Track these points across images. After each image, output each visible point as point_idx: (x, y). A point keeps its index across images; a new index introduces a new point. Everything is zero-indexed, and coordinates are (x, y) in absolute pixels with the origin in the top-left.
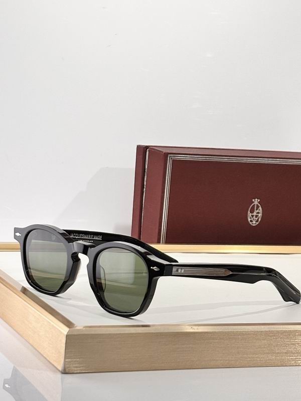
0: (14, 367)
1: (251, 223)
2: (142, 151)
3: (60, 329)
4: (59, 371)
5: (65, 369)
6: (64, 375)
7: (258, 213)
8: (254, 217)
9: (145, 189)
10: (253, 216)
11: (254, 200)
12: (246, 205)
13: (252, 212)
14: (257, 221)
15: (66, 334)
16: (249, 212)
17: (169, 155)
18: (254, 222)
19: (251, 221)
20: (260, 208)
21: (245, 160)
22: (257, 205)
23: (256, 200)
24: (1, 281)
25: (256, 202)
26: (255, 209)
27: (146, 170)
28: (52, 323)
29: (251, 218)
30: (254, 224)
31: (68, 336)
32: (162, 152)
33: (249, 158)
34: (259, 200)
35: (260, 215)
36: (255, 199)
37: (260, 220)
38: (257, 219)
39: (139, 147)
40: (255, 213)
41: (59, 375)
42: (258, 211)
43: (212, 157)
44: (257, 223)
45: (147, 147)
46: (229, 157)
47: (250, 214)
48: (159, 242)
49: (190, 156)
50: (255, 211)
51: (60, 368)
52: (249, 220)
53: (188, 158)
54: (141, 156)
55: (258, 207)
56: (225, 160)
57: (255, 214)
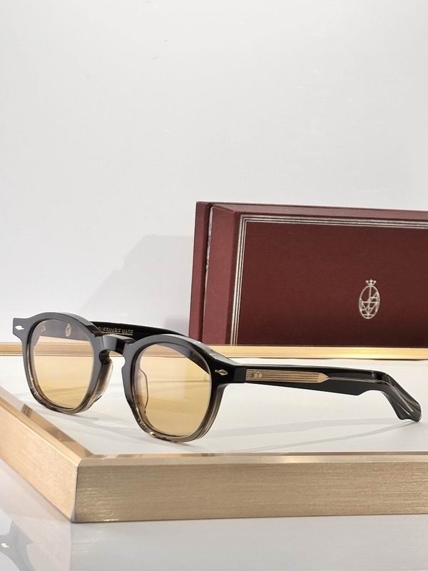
0: (13, 522)
1: (363, 315)
2: (204, 210)
3: (69, 459)
4: (68, 519)
5: (76, 517)
6: (74, 525)
7: (374, 300)
8: (369, 306)
9: (207, 266)
10: (366, 305)
11: (367, 282)
12: (357, 289)
13: (365, 298)
14: (372, 313)
15: (77, 465)
16: (361, 299)
17: (242, 216)
18: (368, 314)
19: (364, 312)
20: (377, 293)
21: (353, 223)
22: (372, 288)
23: (371, 281)
24: (2, 403)
25: (371, 284)
26: (370, 294)
27: (210, 238)
28: (59, 452)
29: (363, 308)
30: (368, 316)
31: (80, 470)
32: (232, 211)
33: (359, 220)
34: (375, 282)
35: (377, 303)
36: (369, 280)
37: (376, 311)
38: (372, 308)
39: (199, 205)
40: (369, 300)
41: (68, 525)
42: (373, 297)
43: (306, 218)
44: (373, 315)
45: (210, 205)
46: (329, 219)
47: (362, 303)
48: (227, 342)
49: (273, 217)
50: (370, 297)
51: (69, 514)
52: (361, 310)
53: (269, 220)
54: (202, 219)
55: (373, 292)
56: (325, 222)
57: (369, 302)
